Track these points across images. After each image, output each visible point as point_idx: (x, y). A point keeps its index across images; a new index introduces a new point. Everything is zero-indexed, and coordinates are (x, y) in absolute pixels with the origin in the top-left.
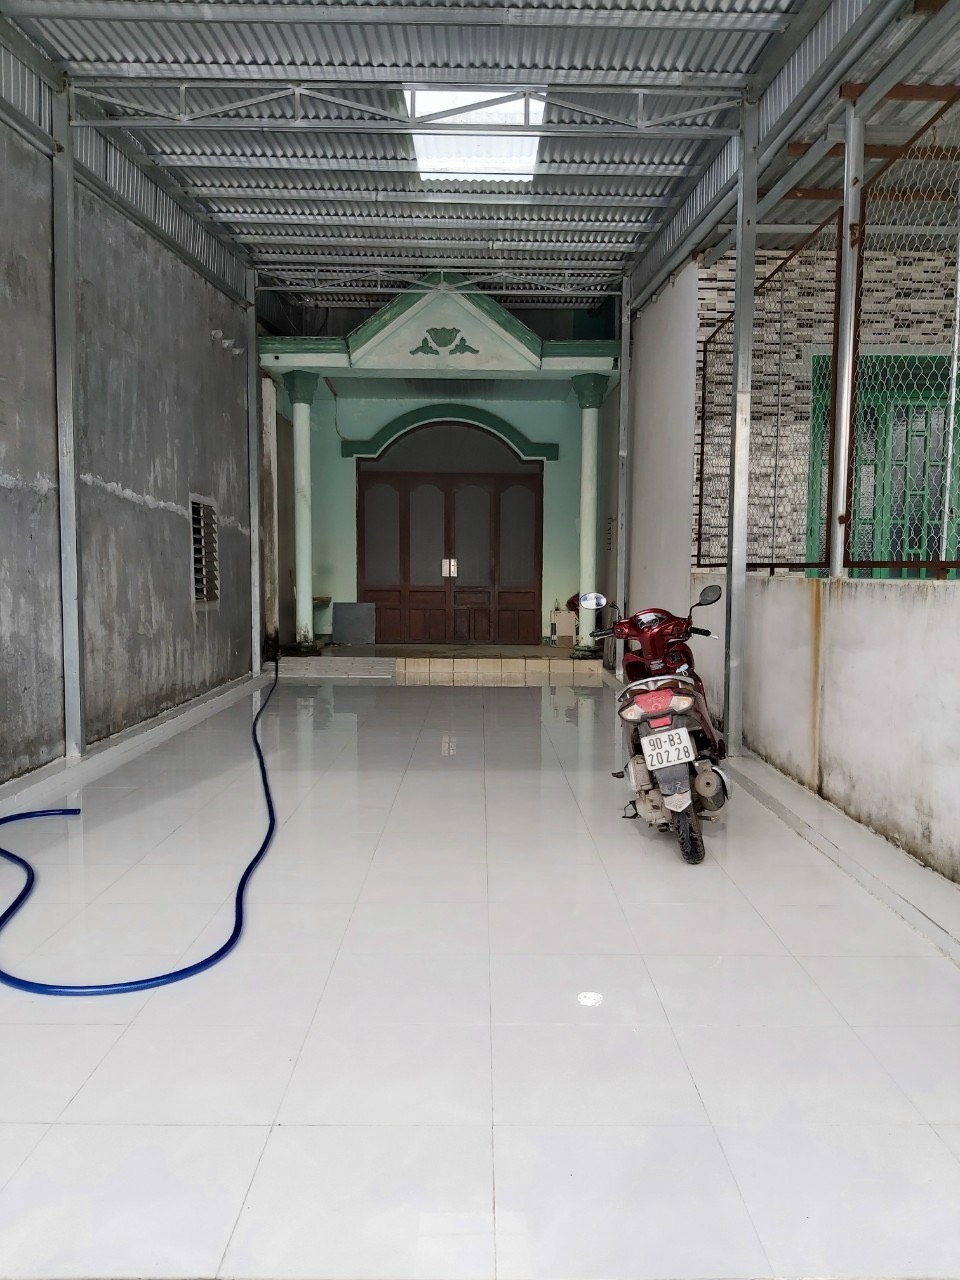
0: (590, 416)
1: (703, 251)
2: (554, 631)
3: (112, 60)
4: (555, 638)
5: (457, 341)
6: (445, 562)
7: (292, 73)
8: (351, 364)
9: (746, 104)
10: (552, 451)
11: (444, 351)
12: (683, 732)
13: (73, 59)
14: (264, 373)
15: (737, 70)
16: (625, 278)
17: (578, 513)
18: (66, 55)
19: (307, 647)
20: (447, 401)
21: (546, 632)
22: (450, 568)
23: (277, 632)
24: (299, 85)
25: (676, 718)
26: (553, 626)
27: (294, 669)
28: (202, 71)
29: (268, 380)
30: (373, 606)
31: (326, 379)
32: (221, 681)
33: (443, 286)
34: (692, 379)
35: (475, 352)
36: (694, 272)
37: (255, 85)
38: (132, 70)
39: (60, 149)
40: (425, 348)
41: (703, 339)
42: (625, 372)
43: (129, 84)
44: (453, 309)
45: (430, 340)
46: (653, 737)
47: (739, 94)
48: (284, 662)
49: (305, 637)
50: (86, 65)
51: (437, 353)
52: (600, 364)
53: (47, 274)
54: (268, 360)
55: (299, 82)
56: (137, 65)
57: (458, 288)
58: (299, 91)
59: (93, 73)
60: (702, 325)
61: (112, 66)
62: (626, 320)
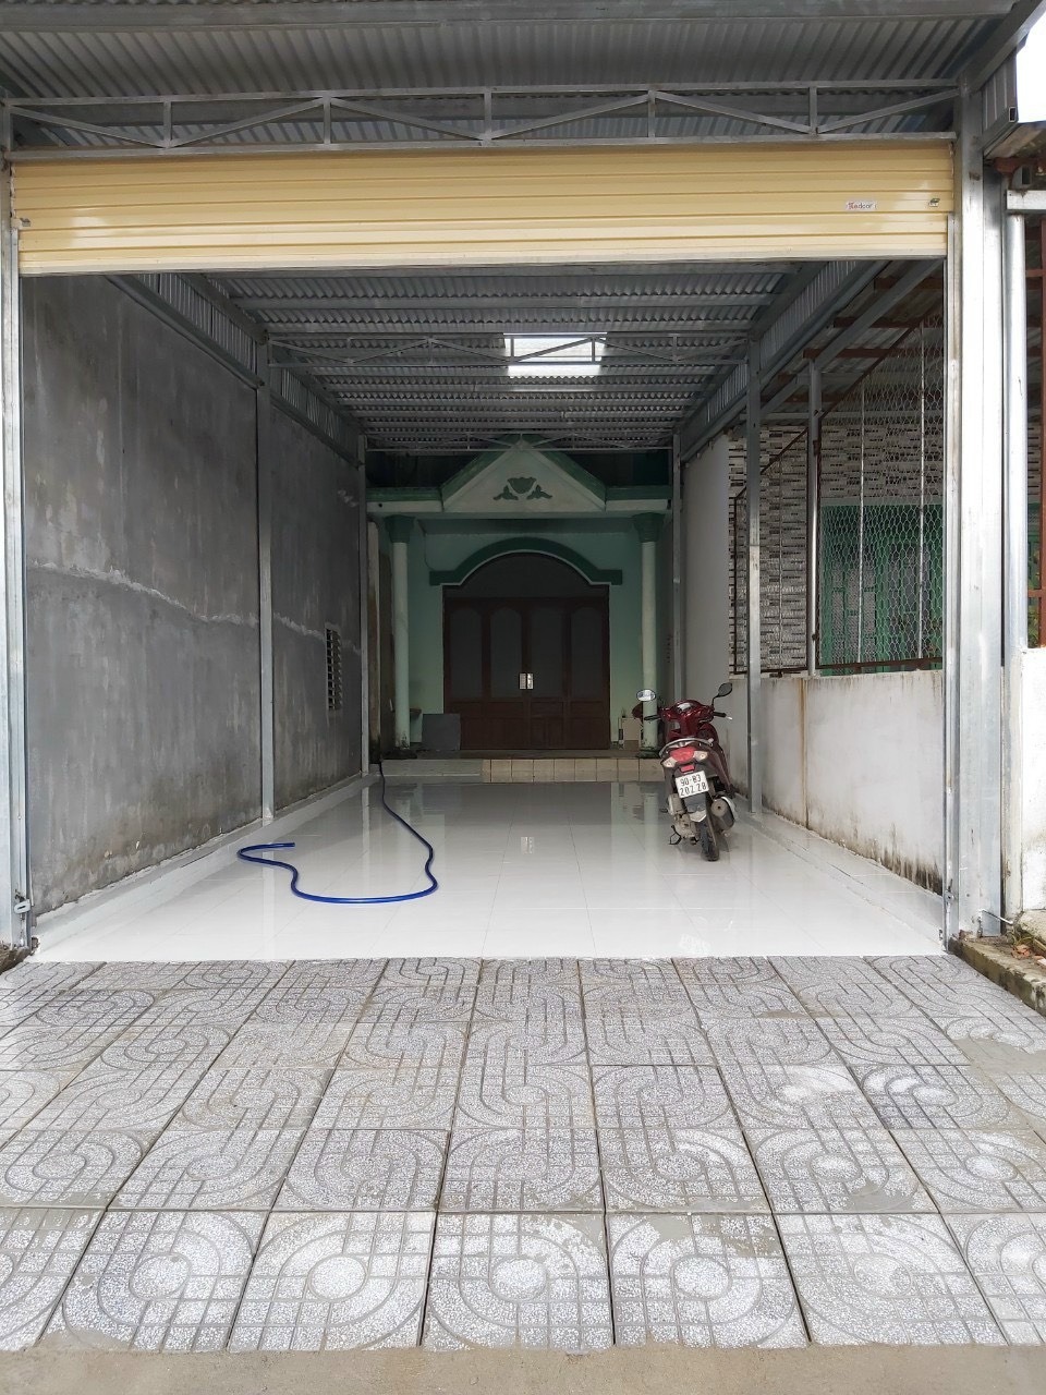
0: (648, 549)
1: (732, 428)
2: (621, 737)
3: (299, 321)
4: (622, 742)
5: (533, 488)
6: (523, 676)
7: (426, 328)
8: (443, 509)
9: (752, 343)
10: (616, 576)
11: (522, 497)
12: (702, 774)
13: (272, 321)
14: (370, 518)
15: (744, 318)
16: (675, 436)
17: (640, 632)
18: (267, 319)
19: (405, 752)
20: (522, 535)
21: (614, 737)
22: (528, 681)
23: (379, 739)
24: (431, 337)
25: (697, 765)
26: (621, 731)
27: (396, 770)
28: (362, 328)
29: (373, 524)
30: (458, 716)
31: (419, 521)
32: (343, 777)
33: (522, 444)
34: (726, 526)
35: (549, 497)
36: (725, 445)
37: (401, 337)
38: (312, 327)
39: (263, 384)
40: (506, 495)
41: (734, 496)
42: (677, 513)
43: (310, 338)
44: (532, 463)
45: (510, 488)
46: (683, 778)
47: (745, 334)
48: (386, 763)
49: (403, 742)
50: (281, 325)
51: (516, 498)
52: (657, 505)
53: (253, 471)
54: (373, 507)
55: (431, 335)
56: (316, 324)
57: (535, 447)
58: (431, 340)
59: (286, 330)
60: (732, 485)
61: (299, 325)
62: (676, 470)
